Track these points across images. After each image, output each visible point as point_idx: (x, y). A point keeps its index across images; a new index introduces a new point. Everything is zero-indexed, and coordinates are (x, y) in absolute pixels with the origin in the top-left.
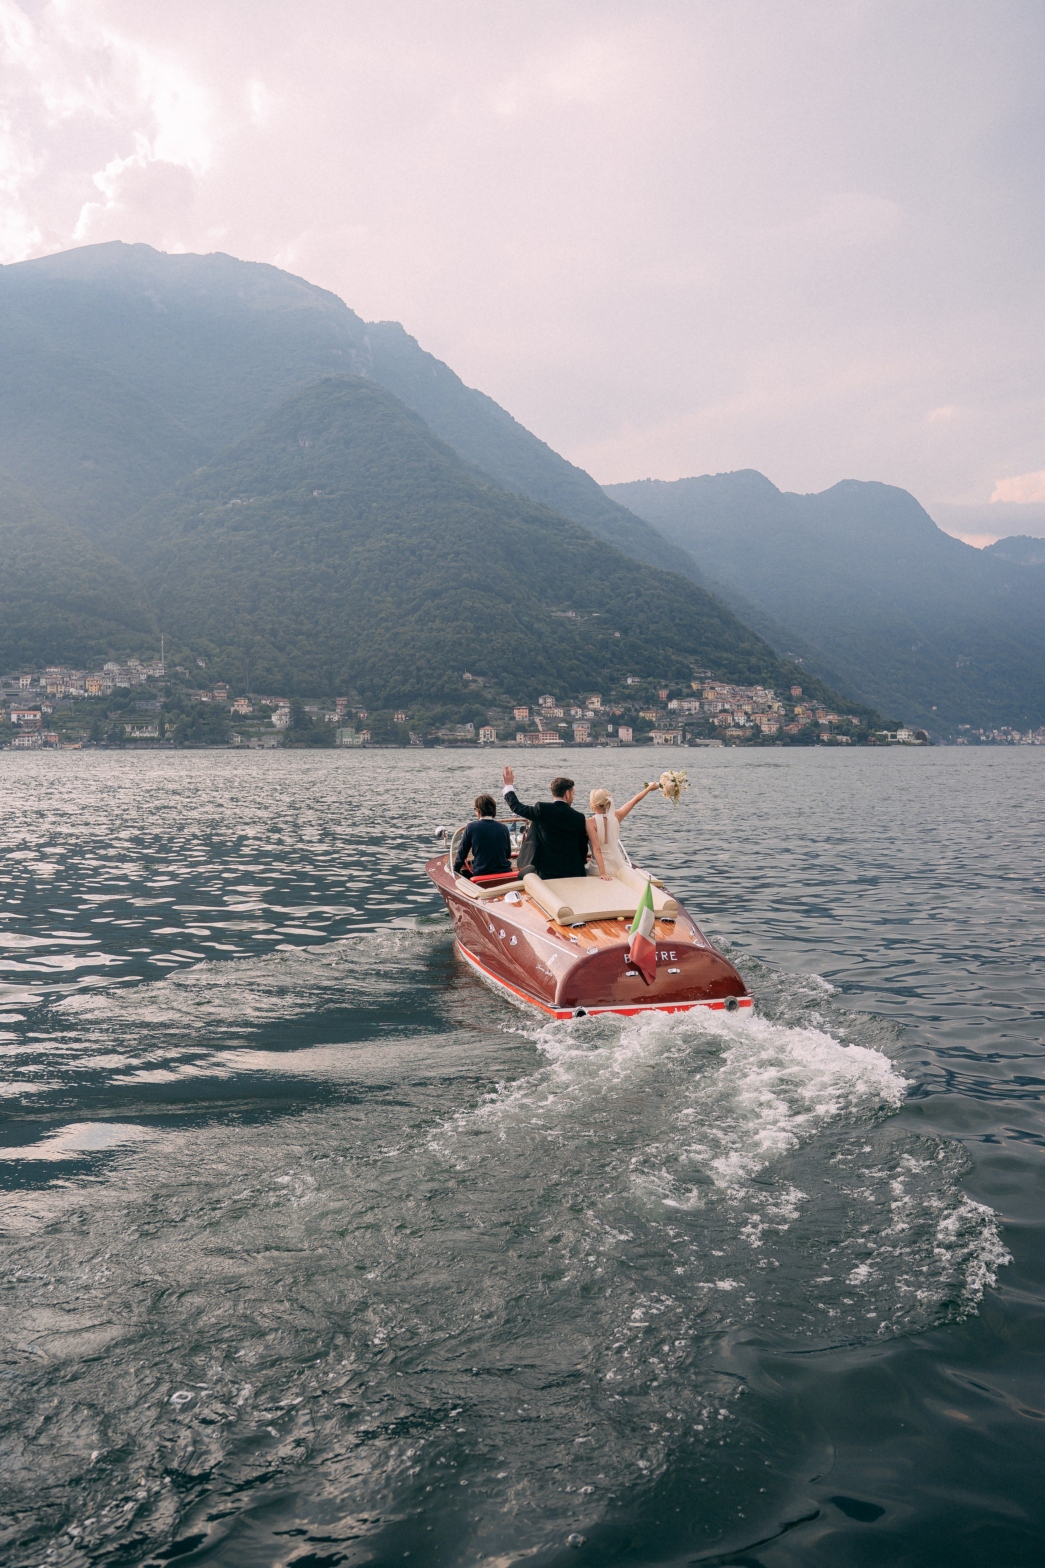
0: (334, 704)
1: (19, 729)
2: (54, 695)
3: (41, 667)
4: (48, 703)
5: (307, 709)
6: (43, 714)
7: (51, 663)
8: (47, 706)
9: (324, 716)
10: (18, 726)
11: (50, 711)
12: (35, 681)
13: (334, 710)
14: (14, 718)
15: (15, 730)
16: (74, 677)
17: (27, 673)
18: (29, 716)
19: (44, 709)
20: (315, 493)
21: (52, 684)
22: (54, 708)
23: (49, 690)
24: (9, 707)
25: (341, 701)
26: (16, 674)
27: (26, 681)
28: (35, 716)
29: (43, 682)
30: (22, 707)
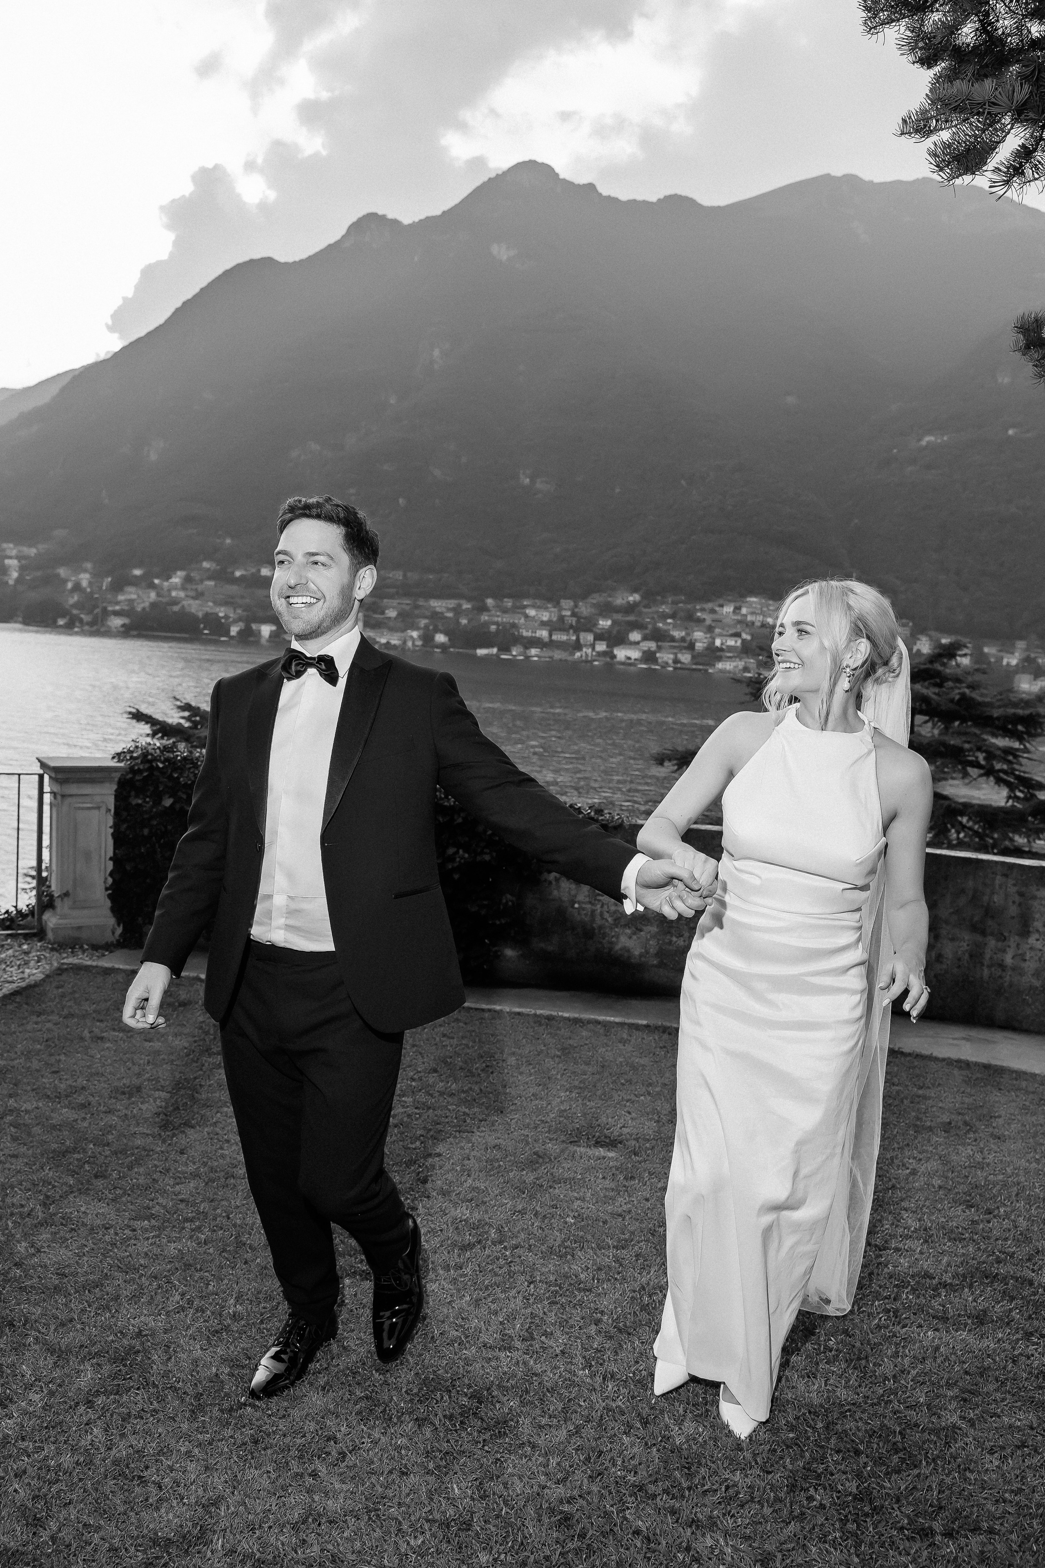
0: (1013, 646)
1: (721, 653)
2: (753, 623)
3: (743, 596)
4: (748, 630)
5: (986, 650)
6: (744, 641)
7: (752, 593)
8: (746, 634)
9: (1002, 658)
10: (721, 650)
11: (749, 638)
12: (737, 609)
13: (1013, 653)
14: (718, 643)
15: (718, 654)
16: (771, 608)
17: (730, 601)
18: (731, 642)
19: (744, 636)
20: (1011, 432)
21: (753, 613)
22: (752, 635)
23: (749, 618)
24: (713, 632)
25: (1021, 644)
26: (721, 601)
27: (728, 609)
28: (736, 642)
29: (744, 611)
30: (725, 633)
